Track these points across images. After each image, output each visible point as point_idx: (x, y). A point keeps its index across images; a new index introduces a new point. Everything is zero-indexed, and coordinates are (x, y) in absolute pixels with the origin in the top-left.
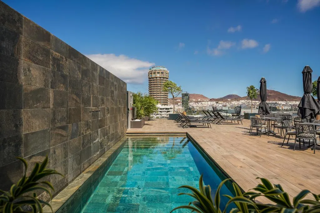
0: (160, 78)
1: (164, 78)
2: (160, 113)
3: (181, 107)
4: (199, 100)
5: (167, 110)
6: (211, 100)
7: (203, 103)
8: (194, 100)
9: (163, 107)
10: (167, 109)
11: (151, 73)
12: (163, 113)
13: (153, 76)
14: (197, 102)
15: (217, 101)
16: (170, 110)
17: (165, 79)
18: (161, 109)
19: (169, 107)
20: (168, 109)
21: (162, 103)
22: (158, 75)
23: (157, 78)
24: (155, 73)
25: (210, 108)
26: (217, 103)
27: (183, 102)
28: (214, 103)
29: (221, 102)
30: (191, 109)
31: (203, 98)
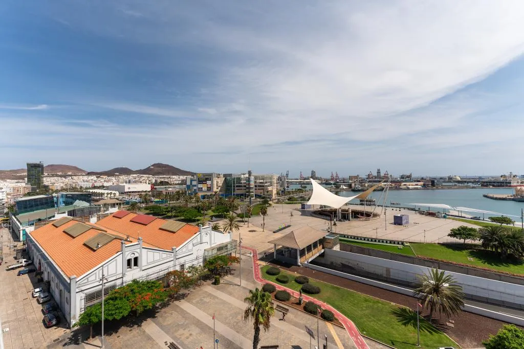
3: (24, 185)
4: (70, 173)
6: (89, 174)
7: (75, 177)
8: (60, 174)
14: (65, 176)
15: (99, 175)
25: (85, 185)
26: (98, 177)
27: (29, 177)
28: (94, 178)
29: (105, 177)
30: (46, 187)
31: (77, 171)
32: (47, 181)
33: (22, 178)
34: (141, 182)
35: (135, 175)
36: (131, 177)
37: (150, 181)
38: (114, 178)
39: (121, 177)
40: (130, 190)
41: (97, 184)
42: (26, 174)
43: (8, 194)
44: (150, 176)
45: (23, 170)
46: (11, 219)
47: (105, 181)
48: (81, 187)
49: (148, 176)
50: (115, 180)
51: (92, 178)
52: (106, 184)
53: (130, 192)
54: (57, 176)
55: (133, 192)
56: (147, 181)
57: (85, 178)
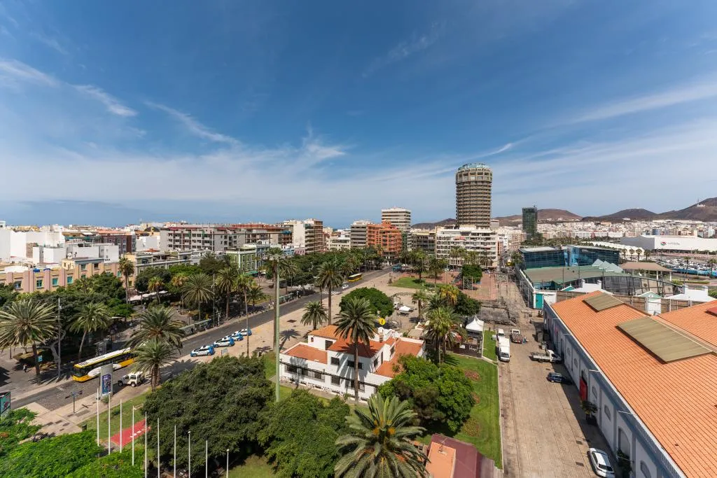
0: (476, 182)
1: (483, 182)
2: (472, 241)
3: (520, 232)
4: (560, 219)
5: (485, 237)
6: (585, 220)
7: (567, 224)
8: (550, 220)
9: (480, 230)
10: (485, 234)
11: (461, 176)
12: (478, 241)
13: (464, 179)
14: (556, 223)
15: (598, 220)
16: (491, 236)
17: (485, 184)
18: (474, 234)
19: (490, 232)
20: (488, 234)
21: (478, 225)
22: (472, 178)
23: (469, 182)
24: (466, 175)
25: (582, 234)
26: (597, 224)
27: (524, 223)
28: (591, 225)
29: (607, 224)
30: (540, 235)
31: (568, 216)
32: (541, 228)
33: (516, 224)
34: (680, 233)
35: (661, 221)
36: (654, 224)
37: (700, 231)
38: (622, 226)
39: (636, 224)
40: (665, 247)
41: (599, 234)
42: (521, 220)
43: (509, 242)
44: (697, 222)
45: (516, 217)
46: (519, 273)
47: (610, 230)
48: (577, 237)
49: (691, 222)
50: (625, 230)
51: (589, 225)
52: (612, 235)
53: (666, 251)
54: (547, 222)
55: (672, 251)
56: (696, 232)
57: (580, 225)
